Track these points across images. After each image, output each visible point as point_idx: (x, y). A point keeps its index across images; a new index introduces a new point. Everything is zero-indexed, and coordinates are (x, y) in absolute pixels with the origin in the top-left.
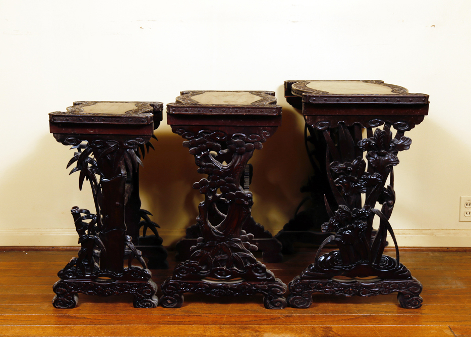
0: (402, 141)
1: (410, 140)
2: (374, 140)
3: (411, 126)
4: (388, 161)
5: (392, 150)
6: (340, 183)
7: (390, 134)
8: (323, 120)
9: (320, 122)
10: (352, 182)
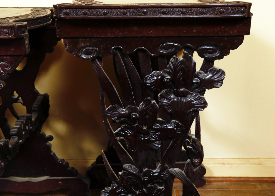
0: (210, 75)
1: (223, 73)
2: (168, 73)
3: (224, 52)
4: (190, 104)
5: (197, 88)
6: (122, 135)
7: (192, 64)
8: (89, 44)
9: (84, 48)
10: (141, 133)
